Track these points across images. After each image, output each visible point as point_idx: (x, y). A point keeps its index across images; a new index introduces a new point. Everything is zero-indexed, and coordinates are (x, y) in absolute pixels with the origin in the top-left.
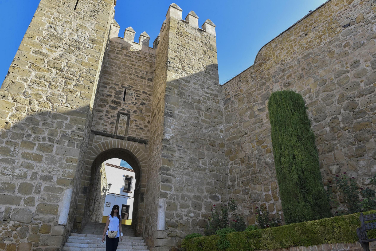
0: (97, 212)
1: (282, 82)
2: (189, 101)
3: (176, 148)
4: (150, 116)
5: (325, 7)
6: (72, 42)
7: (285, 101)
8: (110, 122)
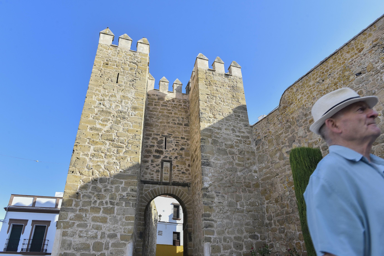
0: (151, 244)
1: (305, 127)
2: (223, 147)
3: (215, 194)
4: (190, 159)
5: (338, 54)
6: (118, 113)
7: (303, 158)
8: (155, 171)
